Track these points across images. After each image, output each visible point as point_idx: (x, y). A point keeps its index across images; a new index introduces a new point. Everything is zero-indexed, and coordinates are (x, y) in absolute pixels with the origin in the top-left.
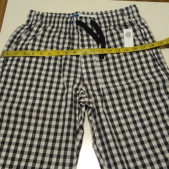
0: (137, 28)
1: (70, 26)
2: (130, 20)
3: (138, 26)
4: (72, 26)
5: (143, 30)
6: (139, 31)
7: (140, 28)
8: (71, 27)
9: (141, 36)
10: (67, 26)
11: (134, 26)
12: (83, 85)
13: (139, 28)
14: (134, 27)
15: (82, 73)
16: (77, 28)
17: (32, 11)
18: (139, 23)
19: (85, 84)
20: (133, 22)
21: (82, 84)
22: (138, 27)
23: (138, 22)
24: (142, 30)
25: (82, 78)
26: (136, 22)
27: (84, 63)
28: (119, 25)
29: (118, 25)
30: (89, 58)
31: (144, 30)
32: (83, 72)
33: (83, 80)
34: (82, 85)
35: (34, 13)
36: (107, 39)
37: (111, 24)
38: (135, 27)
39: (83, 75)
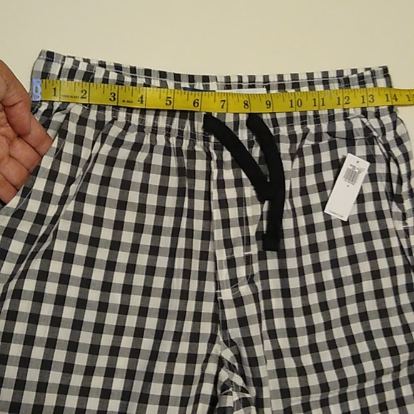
0: (381, 153)
1: (182, 125)
2: (365, 120)
3: (387, 146)
4: (187, 128)
5: (395, 165)
6: (384, 165)
7: (389, 158)
8: (185, 129)
9: (384, 183)
10: (171, 124)
11: (374, 144)
12: (224, 341)
13: (386, 154)
14: (373, 149)
15: (221, 301)
16: (206, 140)
17: (50, 56)
18: (390, 136)
19: (231, 340)
20: (375, 130)
21: (221, 340)
22: (384, 151)
23: (387, 133)
24: (393, 165)
25: (220, 319)
26: (381, 134)
27: (225, 264)
28: (332, 133)
29: (328, 133)
30: (242, 247)
31: (398, 167)
32: (223, 298)
33: (225, 326)
34: (223, 343)
35: (60, 66)
37: (309, 126)
38: (377, 147)
39: (223, 308)
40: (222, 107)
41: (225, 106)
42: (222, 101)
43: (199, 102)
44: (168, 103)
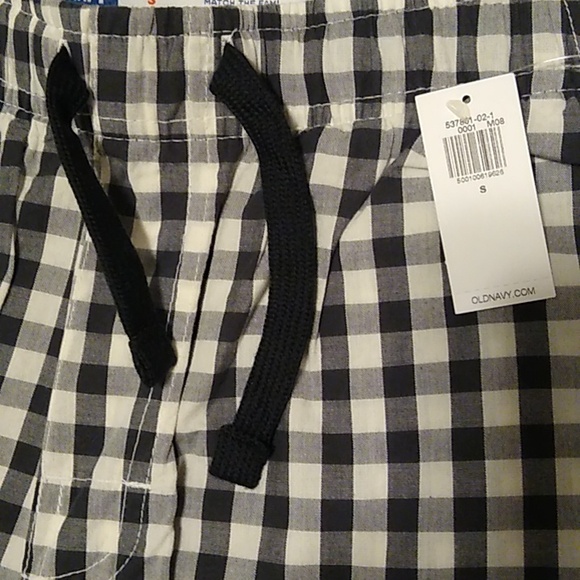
36: (336, 288)
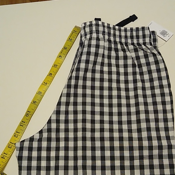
40: (44, 83)
41: (44, 84)
42: (47, 83)
43: (51, 76)
44: (55, 65)
